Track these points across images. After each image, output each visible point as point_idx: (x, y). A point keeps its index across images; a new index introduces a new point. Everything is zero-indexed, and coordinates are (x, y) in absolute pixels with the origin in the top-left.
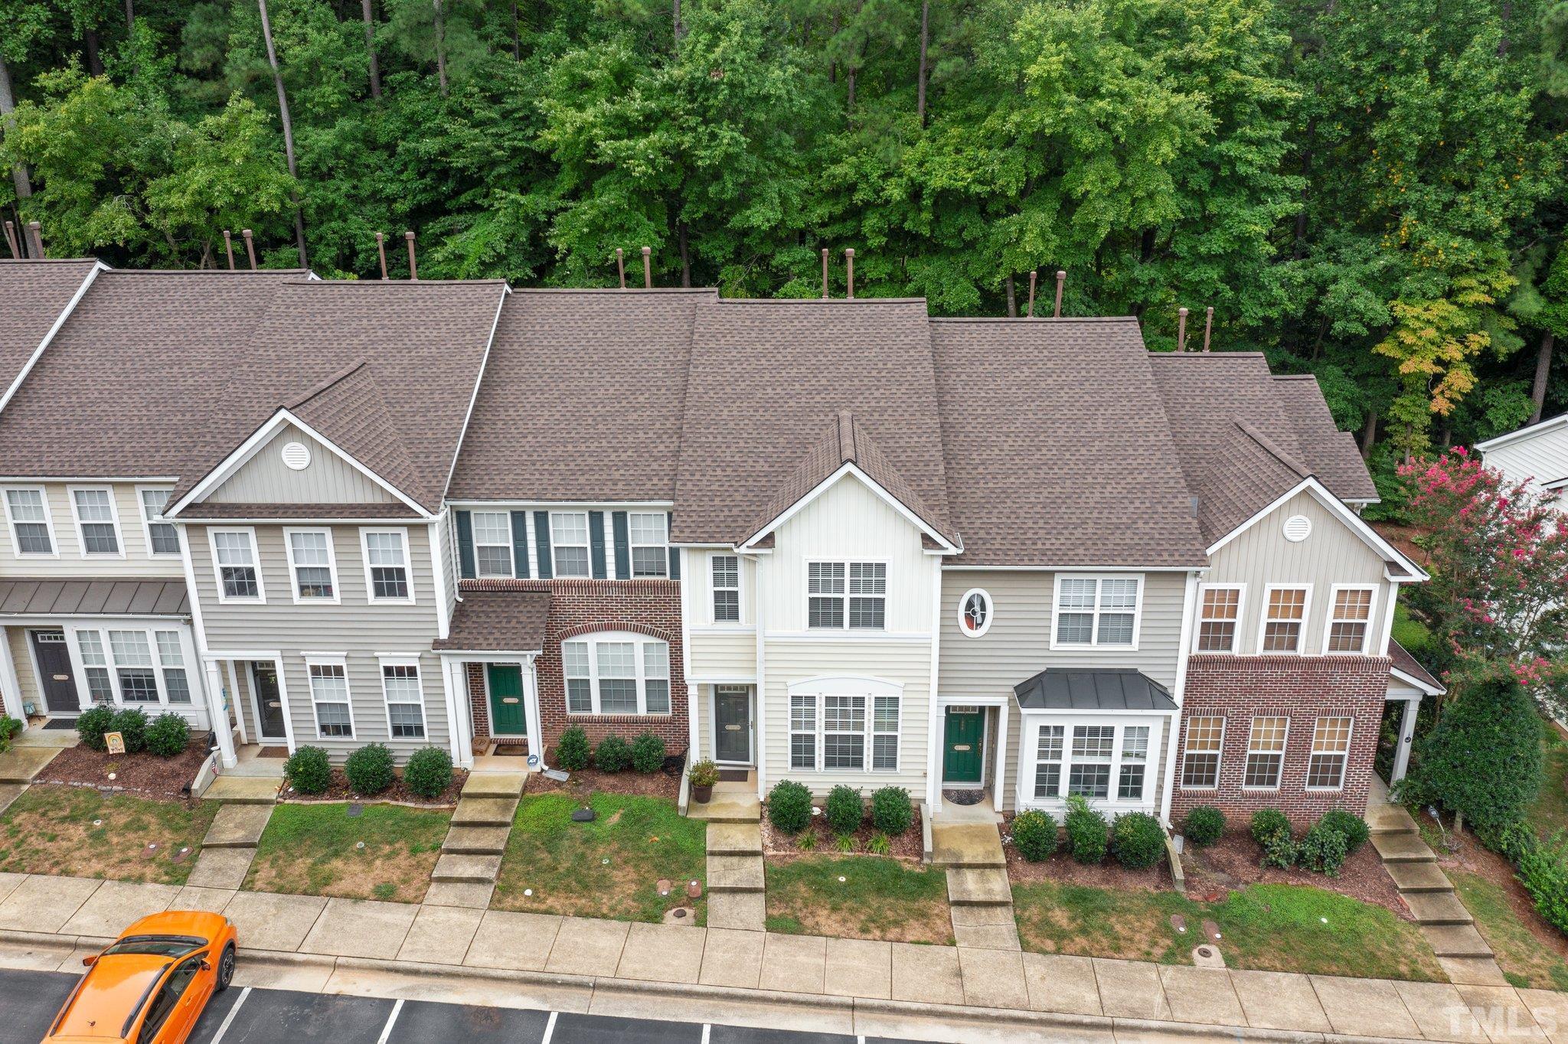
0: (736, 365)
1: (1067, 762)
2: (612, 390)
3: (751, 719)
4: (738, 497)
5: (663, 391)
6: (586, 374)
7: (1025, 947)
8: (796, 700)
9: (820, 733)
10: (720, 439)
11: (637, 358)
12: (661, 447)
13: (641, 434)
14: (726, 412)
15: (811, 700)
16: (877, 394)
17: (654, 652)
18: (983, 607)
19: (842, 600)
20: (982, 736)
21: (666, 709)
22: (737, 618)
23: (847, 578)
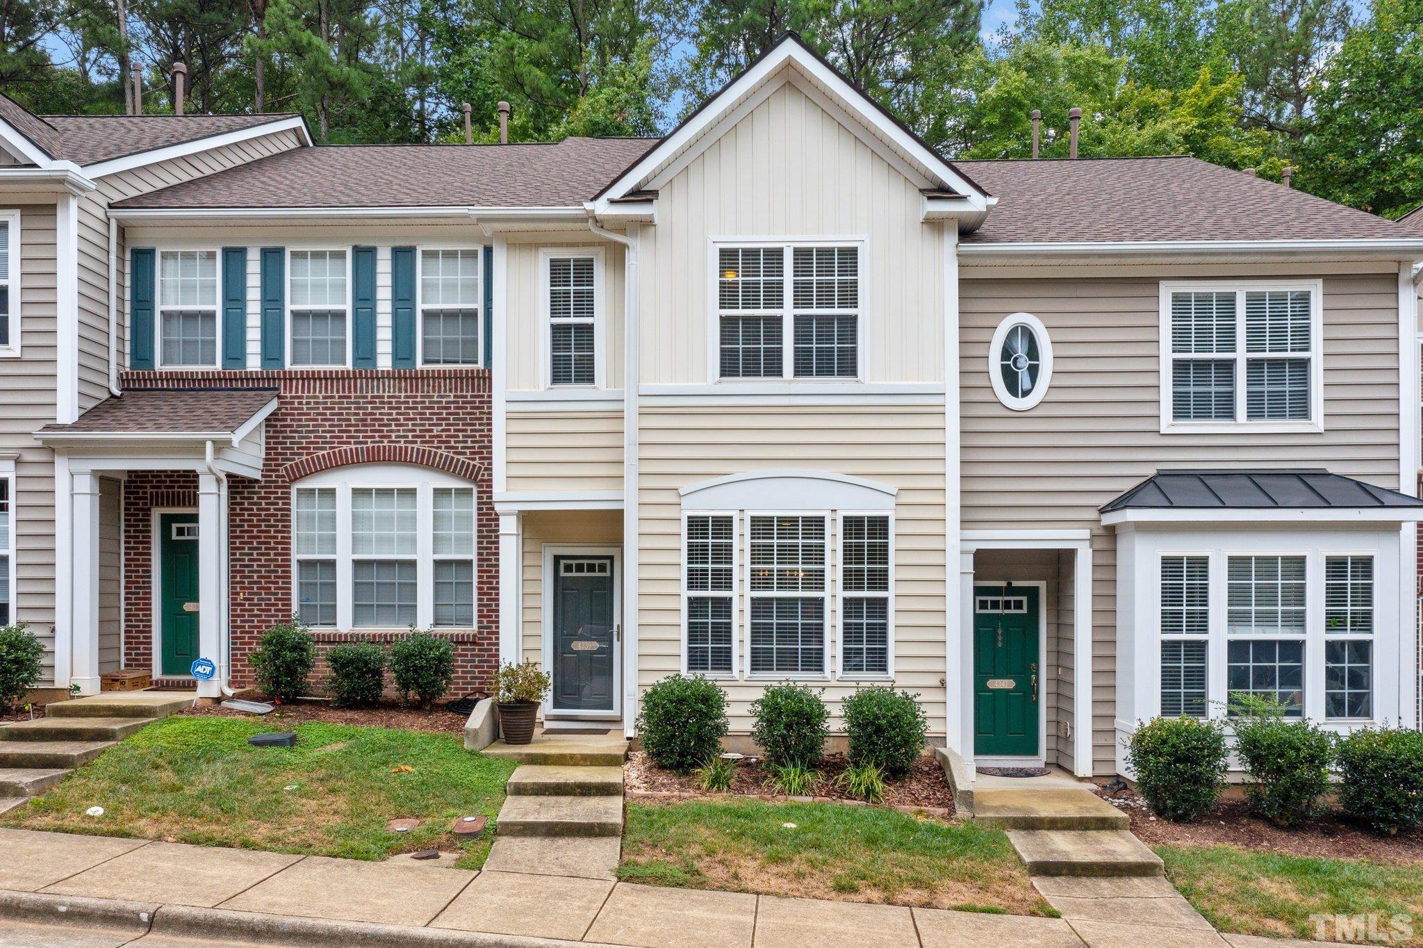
1: (1218, 636)
3: (616, 621)
8: (697, 525)
9: (741, 595)
15: (723, 525)
17: (452, 507)
18: (1033, 352)
19: (778, 320)
20: (1036, 659)
21: (469, 621)
22: (591, 379)
23: (788, 278)
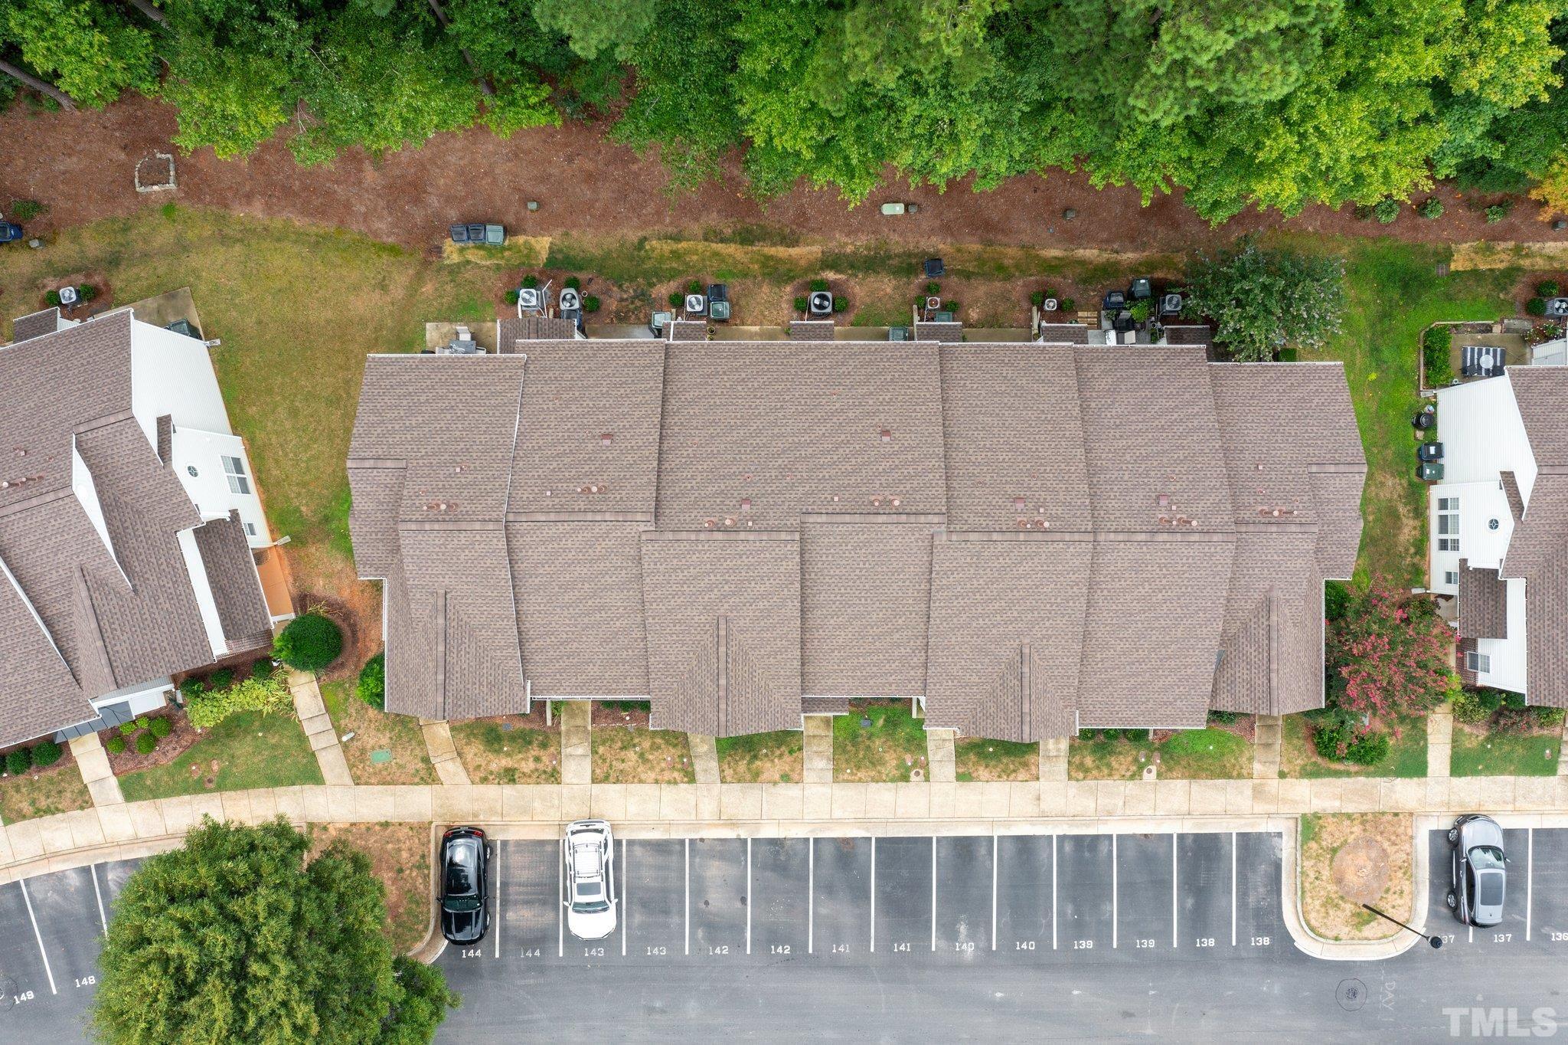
0: (960, 600)
2: (881, 616)
4: (961, 699)
5: (913, 615)
6: (863, 601)
7: (1070, 778)
10: (950, 660)
11: (895, 586)
12: (915, 659)
13: (902, 650)
14: (953, 639)
16: (1047, 624)
